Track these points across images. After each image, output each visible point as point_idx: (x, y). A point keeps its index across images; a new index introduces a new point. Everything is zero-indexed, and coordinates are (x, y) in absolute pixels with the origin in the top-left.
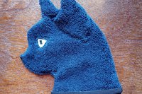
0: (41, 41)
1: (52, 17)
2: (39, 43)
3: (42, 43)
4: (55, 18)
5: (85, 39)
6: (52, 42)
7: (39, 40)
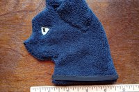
0: (44, 29)
1: (55, 7)
2: (42, 30)
3: (45, 31)
4: (58, 8)
5: (85, 28)
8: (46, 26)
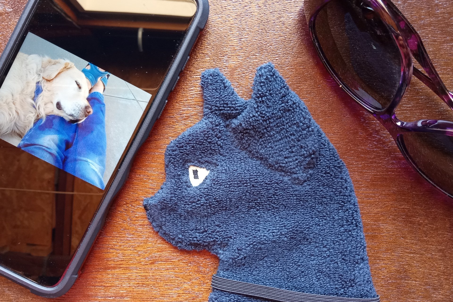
1: (227, 116)
3: (199, 177)
4: (235, 122)
6: (224, 176)
7: (191, 169)
8: (201, 164)
